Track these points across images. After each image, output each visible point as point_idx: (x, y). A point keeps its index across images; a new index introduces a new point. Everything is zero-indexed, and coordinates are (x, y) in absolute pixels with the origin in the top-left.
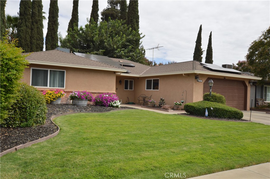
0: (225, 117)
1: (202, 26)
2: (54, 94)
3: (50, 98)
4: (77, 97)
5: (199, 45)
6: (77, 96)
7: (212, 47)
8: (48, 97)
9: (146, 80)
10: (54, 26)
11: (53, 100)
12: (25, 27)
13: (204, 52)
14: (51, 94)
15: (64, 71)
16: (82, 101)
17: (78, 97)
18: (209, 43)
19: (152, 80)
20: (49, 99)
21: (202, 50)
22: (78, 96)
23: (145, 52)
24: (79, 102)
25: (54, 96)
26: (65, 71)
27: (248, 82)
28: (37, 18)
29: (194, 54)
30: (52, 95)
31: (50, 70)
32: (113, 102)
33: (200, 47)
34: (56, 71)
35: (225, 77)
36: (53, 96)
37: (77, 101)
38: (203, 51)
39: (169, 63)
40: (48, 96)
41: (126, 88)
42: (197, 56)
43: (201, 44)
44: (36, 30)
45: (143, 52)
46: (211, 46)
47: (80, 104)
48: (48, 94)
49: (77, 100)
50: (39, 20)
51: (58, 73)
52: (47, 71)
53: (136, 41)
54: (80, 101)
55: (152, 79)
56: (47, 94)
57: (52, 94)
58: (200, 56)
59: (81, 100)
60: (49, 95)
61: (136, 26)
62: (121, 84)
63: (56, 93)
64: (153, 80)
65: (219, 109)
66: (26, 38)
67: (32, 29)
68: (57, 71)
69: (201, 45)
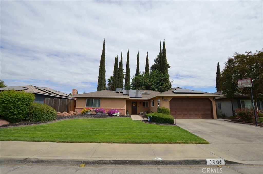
0: (161, 122)
1: (219, 63)
10: (128, 78)
12: (115, 80)
20: (83, 112)
26: (100, 99)
27: (213, 99)
28: (120, 75)
35: (188, 97)
41: (144, 105)
44: (120, 81)
50: (121, 76)
53: (166, 80)
59: (98, 113)
61: (165, 71)
62: (140, 104)
65: (157, 117)
66: (116, 85)
67: (118, 81)
68: (96, 100)
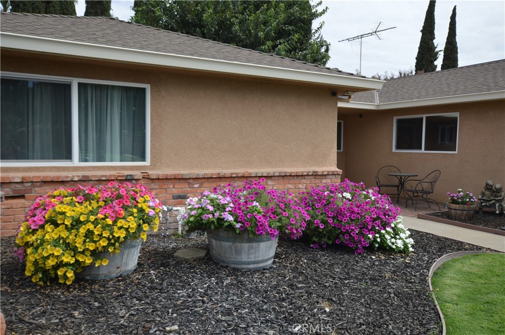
2: (96, 223)
3: (75, 250)
4: (231, 227)
5: (429, 37)
6: (231, 218)
7: (456, 43)
8: (58, 252)
9: (395, 119)
11: (93, 264)
13: (440, 53)
14: (77, 223)
15: (144, 90)
16: (254, 245)
17: (238, 226)
18: (449, 33)
19: (422, 119)
20: (67, 259)
21: (437, 50)
22: (237, 222)
23: (327, 50)
24: (238, 252)
25: (101, 235)
26: (148, 87)
29: (416, 58)
30: (82, 230)
31: (80, 84)
32: (388, 229)
33: (430, 42)
34: (107, 87)
36: (89, 234)
37: (227, 244)
38: (437, 53)
39: (401, 74)
40: (56, 243)
42: (424, 63)
43: (434, 35)
45: (323, 50)
46: (455, 39)
47: (244, 258)
48: (56, 225)
49: (227, 240)
51: (116, 98)
52: (67, 87)
54: (246, 246)
55: (424, 116)
56: (49, 228)
57: (88, 221)
58: (432, 62)
59: (250, 241)
60: (64, 234)
63: (109, 212)
64: (427, 118)
68: (113, 87)
69: (434, 38)
